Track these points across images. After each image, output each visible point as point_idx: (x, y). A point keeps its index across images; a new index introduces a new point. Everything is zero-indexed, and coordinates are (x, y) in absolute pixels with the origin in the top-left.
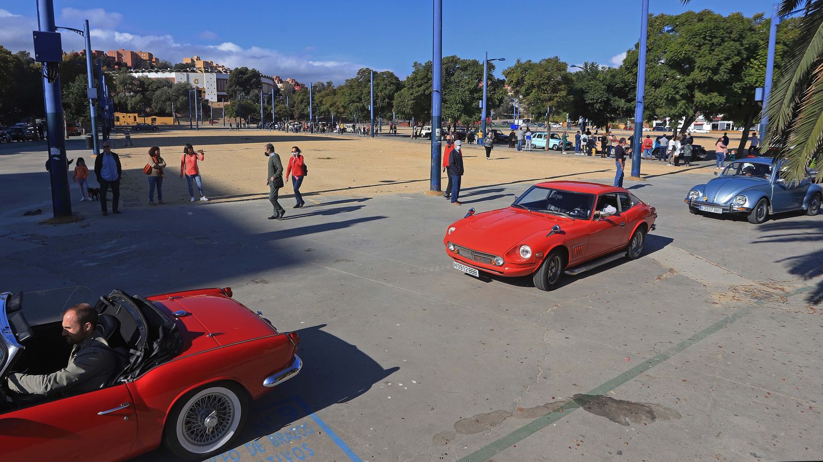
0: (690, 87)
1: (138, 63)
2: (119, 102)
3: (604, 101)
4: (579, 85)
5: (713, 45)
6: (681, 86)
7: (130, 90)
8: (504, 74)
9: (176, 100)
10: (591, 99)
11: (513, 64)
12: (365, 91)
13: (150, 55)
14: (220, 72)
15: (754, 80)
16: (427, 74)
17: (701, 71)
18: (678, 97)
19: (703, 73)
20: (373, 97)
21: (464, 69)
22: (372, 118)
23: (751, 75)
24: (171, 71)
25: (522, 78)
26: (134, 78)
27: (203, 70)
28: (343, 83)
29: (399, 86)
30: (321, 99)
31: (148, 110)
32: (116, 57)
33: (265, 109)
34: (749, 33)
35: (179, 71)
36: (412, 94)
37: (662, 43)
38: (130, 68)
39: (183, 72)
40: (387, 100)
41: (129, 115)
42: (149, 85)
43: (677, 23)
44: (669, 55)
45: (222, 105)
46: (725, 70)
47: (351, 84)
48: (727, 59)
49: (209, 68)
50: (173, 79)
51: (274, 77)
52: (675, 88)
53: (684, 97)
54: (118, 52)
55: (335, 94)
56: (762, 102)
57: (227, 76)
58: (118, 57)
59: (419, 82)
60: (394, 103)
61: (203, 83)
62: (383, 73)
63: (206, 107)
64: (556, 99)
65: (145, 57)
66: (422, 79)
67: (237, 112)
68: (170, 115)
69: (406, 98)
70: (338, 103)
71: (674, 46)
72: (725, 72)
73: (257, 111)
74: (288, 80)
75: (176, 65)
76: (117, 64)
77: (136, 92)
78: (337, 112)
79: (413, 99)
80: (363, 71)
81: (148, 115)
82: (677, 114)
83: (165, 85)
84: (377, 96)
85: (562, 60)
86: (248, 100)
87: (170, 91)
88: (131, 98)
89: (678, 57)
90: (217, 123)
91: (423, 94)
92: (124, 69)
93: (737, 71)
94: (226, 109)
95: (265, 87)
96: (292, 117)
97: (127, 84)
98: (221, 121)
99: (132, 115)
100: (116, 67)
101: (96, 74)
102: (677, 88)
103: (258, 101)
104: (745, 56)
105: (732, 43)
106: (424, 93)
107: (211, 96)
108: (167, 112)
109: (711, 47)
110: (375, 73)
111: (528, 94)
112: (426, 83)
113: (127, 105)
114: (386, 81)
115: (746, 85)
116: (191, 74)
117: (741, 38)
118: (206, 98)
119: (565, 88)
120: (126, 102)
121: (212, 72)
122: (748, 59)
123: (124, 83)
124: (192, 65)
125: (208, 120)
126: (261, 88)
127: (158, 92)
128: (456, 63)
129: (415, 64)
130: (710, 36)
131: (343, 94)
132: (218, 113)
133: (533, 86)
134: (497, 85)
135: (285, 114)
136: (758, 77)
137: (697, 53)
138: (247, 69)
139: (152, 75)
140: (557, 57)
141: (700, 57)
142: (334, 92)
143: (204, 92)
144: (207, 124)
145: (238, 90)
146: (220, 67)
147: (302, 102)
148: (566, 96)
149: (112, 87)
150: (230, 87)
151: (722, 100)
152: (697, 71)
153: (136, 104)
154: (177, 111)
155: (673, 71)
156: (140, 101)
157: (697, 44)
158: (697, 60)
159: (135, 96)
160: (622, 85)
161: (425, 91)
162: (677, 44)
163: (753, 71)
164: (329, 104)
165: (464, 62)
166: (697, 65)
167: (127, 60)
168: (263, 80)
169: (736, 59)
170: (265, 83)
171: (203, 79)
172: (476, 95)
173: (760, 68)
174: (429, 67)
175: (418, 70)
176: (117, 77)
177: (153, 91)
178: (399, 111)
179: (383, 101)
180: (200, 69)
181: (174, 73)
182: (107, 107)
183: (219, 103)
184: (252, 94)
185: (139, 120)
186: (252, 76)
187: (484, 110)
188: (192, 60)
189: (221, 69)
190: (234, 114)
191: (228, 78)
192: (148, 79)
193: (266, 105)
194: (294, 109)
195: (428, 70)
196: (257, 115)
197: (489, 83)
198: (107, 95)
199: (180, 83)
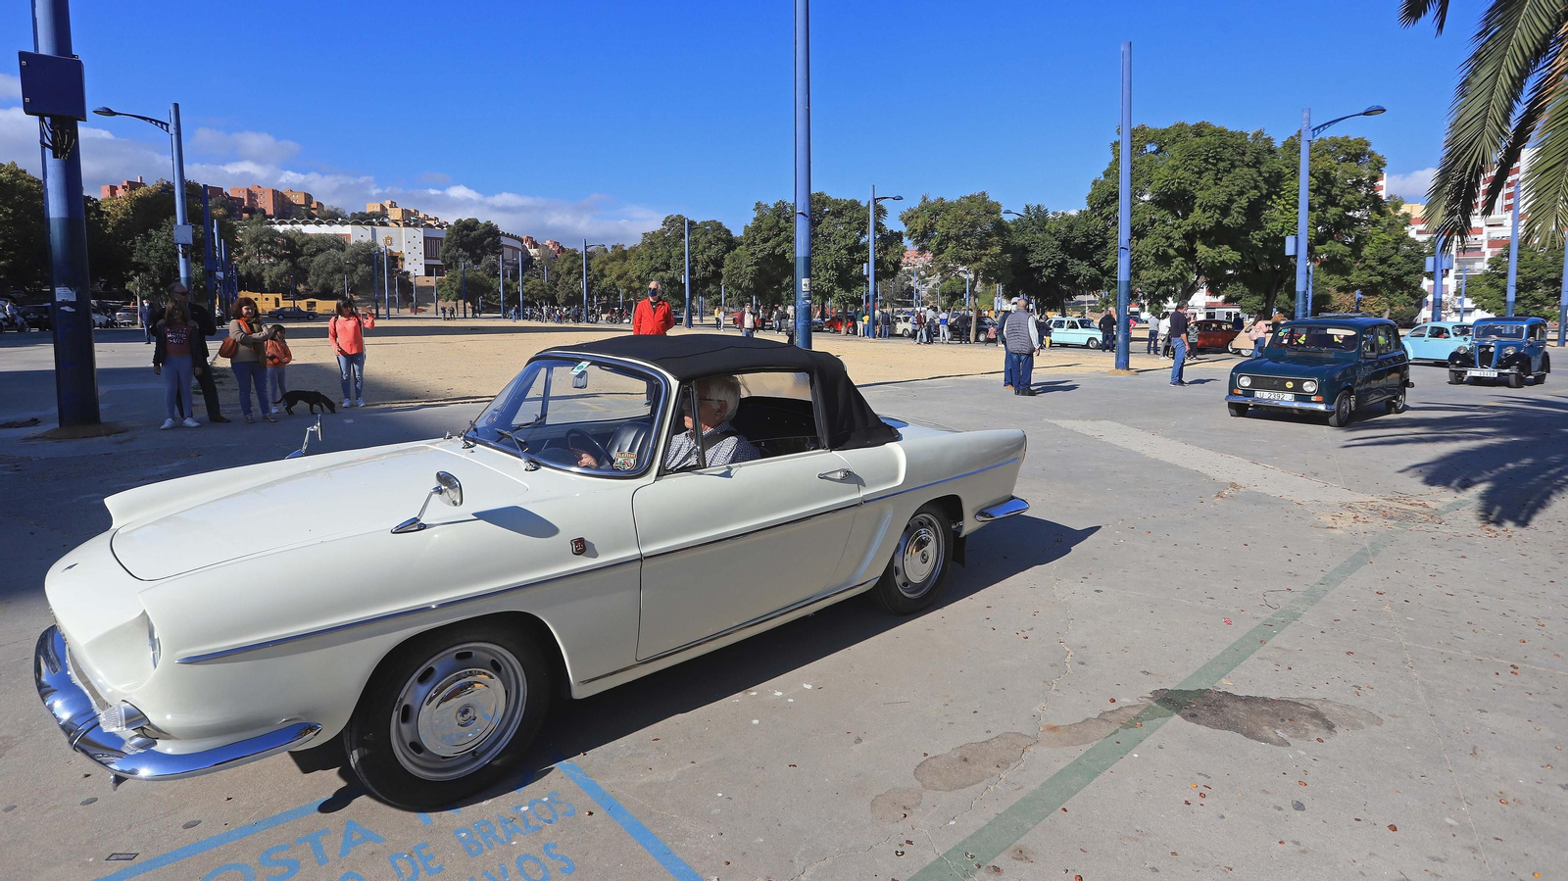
0: (1190, 237)
1: (285, 209)
2: (249, 274)
3: (1058, 264)
4: (1020, 240)
5: (1218, 172)
6: (1176, 234)
7: (269, 254)
8: (902, 219)
9: (352, 272)
10: (1039, 261)
11: (916, 204)
12: (676, 252)
13: (308, 198)
14: (430, 226)
15: (1279, 227)
16: (778, 222)
17: (1204, 211)
18: (1171, 252)
19: (1208, 214)
20: (690, 263)
21: (838, 214)
22: (687, 296)
23: (1274, 220)
24: (343, 223)
25: (932, 225)
26: (277, 233)
27: (401, 223)
28: (638, 242)
29: (731, 244)
30: (601, 266)
31: (301, 288)
32: (246, 198)
33: (507, 287)
34: (1268, 157)
35: (360, 224)
36: (753, 254)
37: (1145, 168)
38: (271, 217)
39: (365, 224)
40: (711, 268)
41: (265, 295)
42: (303, 245)
43: (1163, 141)
44: (1157, 185)
45: (432, 281)
46: (1239, 210)
47: (652, 240)
48: (1241, 193)
49: (410, 220)
50: (348, 236)
51: (524, 238)
52: (1168, 238)
53: (1180, 251)
54: (249, 191)
55: (625, 259)
56: (1295, 256)
57: (442, 234)
58: (249, 199)
59: (765, 234)
60: (724, 271)
61: (400, 245)
62: (705, 224)
63: (405, 285)
64: (984, 259)
65: (298, 199)
66: (770, 229)
67: (458, 291)
69: (742, 265)
70: (630, 273)
71: (1164, 171)
72: (1239, 213)
73: (493, 289)
74: (548, 242)
75: (354, 215)
76: (246, 210)
77: (281, 258)
78: (630, 288)
79: (756, 264)
80: (673, 220)
81: (300, 296)
82: (1171, 278)
83: (332, 247)
84: (695, 261)
85: (992, 198)
86: (479, 271)
87: (341, 256)
88: (271, 268)
89: (1169, 189)
90: (424, 310)
91: (772, 255)
92: (257, 217)
93: (1254, 211)
94: (440, 287)
95: (508, 253)
96: (553, 301)
97: (263, 242)
98: (432, 307)
99: (272, 296)
100: (246, 215)
101: (194, 217)
102: (1170, 238)
103: (495, 275)
104: (1265, 192)
105: (1246, 169)
106: (774, 252)
107: (415, 266)
108: (334, 291)
109: (1216, 175)
110: (691, 223)
111: (941, 251)
112: (776, 235)
113: (262, 279)
114: (710, 237)
115: (1268, 234)
116: (379, 229)
117: (1257, 163)
118: (406, 269)
119: (998, 241)
120: (260, 273)
121: (416, 226)
122: (1268, 196)
123: (256, 241)
124: (383, 213)
125: (408, 307)
126: (501, 253)
127: (320, 258)
128: (824, 204)
129: (758, 205)
130: (1214, 157)
131: (639, 257)
132: (426, 295)
133: (947, 238)
134: (890, 240)
135: (541, 294)
136: (1284, 223)
137: (1197, 183)
138: (477, 222)
139: (311, 229)
140: (984, 194)
141: (1201, 189)
142: (623, 255)
143: (403, 260)
144: (406, 312)
145: (460, 256)
146: (431, 219)
147: (569, 272)
148: (1001, 254)
149: (231, 243)
150: (448, 251)
151: (1236, 256)
152: (1198, 210)
153: (280, 276)
154: (354, 290)
155: (1163, 212)
156: (287, 272)
157: (1196, 169)
158: (1198, 194)
159: (278, 264)
160: (1084, 240)
161: (774, 248)
162: (1166, 170)
163: (1276, 214)
164: (615, 276)
165: (836, 202)
166: (1198, 201)
167: (267, 204)
168: (504, 241)
169: (1254, 194)
170: (506, 246)
171: (401, 238)
172: (856, 256)
173: (1286, 209)
174: (780, 210)
175: (763, 215)
176: (245, 231)
177: (311, 256)
178: (733, 284)
179: (705, 269)
180: (396, 222)
181: (349, 226)
182: (220, 275)
183: (428, 278)
184: (485, 262)
185: (283, 304)
186: (486, 232)
187: (871, 280)
188: (382, 207)
189: (432, 223)
190: (453, 296)
191: (443, 235)
192: (303, 235)
193: (509, 279)
194: (557, 289)
195: (779, 216)
196: (493, 297)
197: (878, 236)
198: (220, 253)
199: (359, 244)
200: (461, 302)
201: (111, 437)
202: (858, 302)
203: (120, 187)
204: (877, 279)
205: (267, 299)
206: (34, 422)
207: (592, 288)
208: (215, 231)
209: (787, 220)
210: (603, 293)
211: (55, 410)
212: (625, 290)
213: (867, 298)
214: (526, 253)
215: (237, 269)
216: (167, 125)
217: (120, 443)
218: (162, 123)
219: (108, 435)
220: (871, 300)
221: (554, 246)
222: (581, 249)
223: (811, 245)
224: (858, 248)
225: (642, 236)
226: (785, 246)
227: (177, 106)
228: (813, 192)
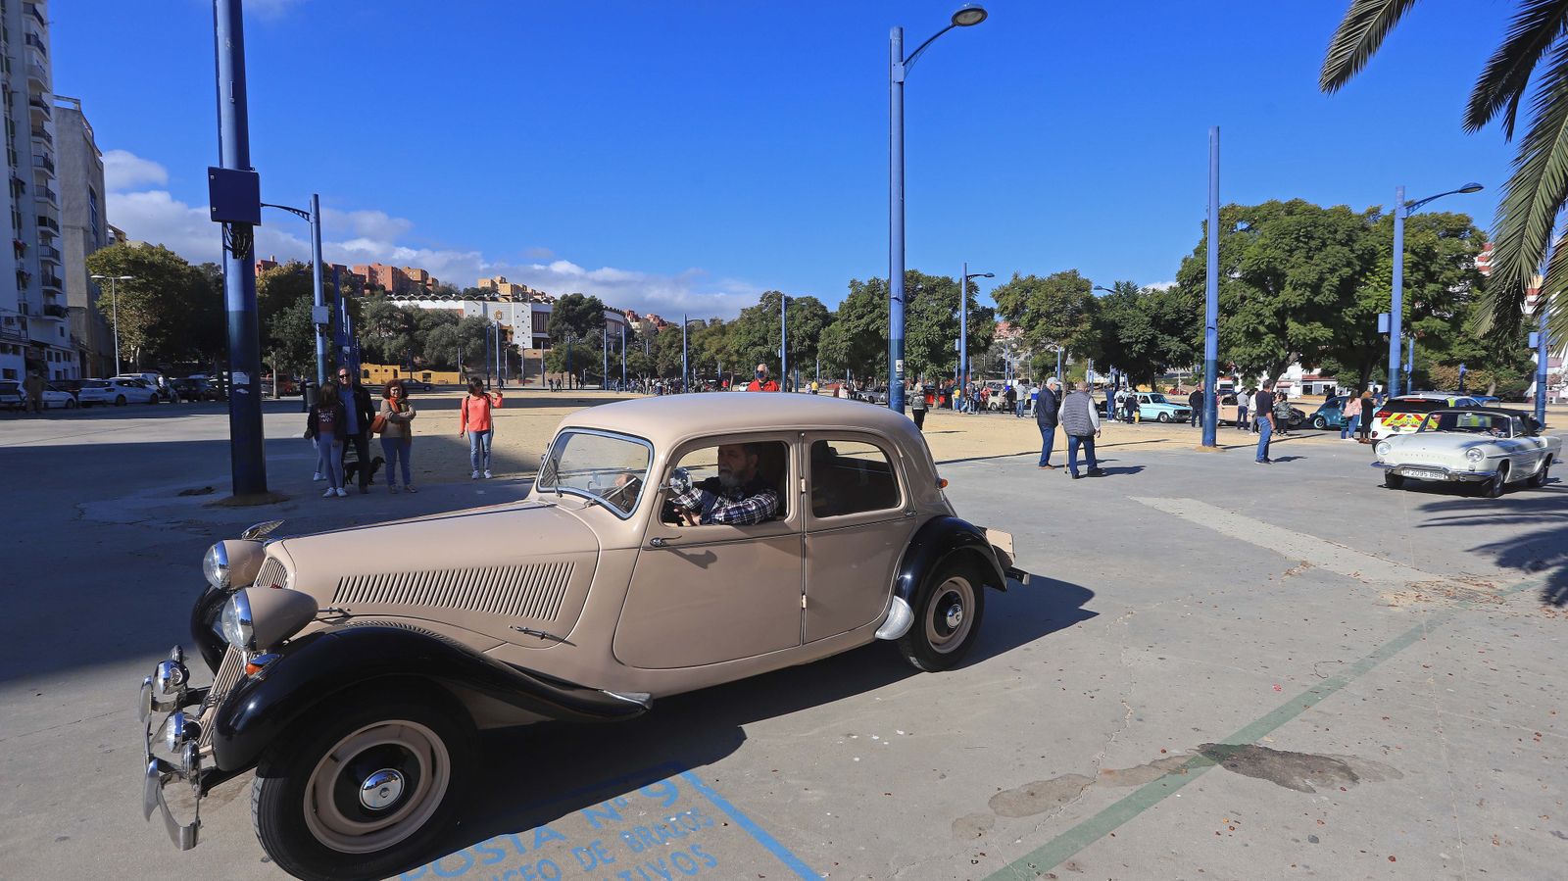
0: (1281, 314)
1: (404, 285)
2: (370, 347)
7: (389, 328)
8: (993, 296)
9: (465, 345)
10: (1128, 338)
11: (1007, 281)
12: (773, 326)
13: (424, 274)
14: (538, 301)
16: (872, 299)
17: (1295, 290)
19: (1299, 292)
20: (786, 337)
22: (784, 371)
24: (457, 299)
25: (1022, 303)
26: (396, 309)
27: (510, 298)
28: (736, 317)
29: (827, 319)
30: (701, 341)
31: (418, 360)
32: (367, 275)
33: (610, 359)
35: (472, 299)
36: (848, 330)
38: (390, 293)
39: (477, 300)
40: (807, 343)
41: (385, 367)
42: (421, 319)
45: (540, 353)
46: (1330, 288)
47: (750, 316)
48: (1333, 271)
49: (519, 295)
50: (461, 311)
51: (626, 311)
53: (1271, 329)
54: (370, 268)
55: (724, 334)
56: (1389, 334)
57: (549, 308)
58: (370, 276)
59: (860, 310)
60: (819, 346)
61: (510, 319)
62: (801, 300)
63: (514, 357)
65: (416, 276)
66: (864, 306)
67: (564, 364)
68: (454, 369)
69: (837, 340)
70: (729, 347)
72: (1331, 291)
73: (596, 361)
74: (648, 316)
75: (466, 290)
76: (368, 287)
77: (399, 331)
78: (728, 362)
79: (850, 339)
80: (770, 296)
81: (417, 368)
83: (446, 321)
84: (792, 336)
85: (1082, 276)
86: (583, 344)
87: (455, 330)
88: (391, 342)
90: (531, 382)
91: (866, 331)
92: (379, 293)
94: (547, 359)
95: (611, 327)
96: (654, 374)
97: (383, 317)
99: (390, 368)
100: (367, 291)
101: (329, 297)
103: (599, 348)
104: (1358, 269)
106: (868, 328)
107: (523, 339)
108: (449, 363)
109: (1308, 252)
110: (788, 299)
111: (1032, 327)
112: (871, 312)
113: (382, 351)
114: (806, 312)
116: (491, 304)
118: (514, 343)
120: (381, 346)
121: (524, 301)
122: (1362, 273)
123: (377, 316)
124: (494, 289)
125: (516, 378)
126: (605, 327)
127: (435, 332)
128: (917, 281)
129: (853, 282)
130: (1305, 236)
131: (737, 332)
132: (534, 367)
133: (1038, 315)
134: (981, 315)
135: (643, 367)
136: (1378, 299)
138: (581, 297)
139: (427, 305)
140: (1074, 271)
142: (723, 330)
143: (512, 333)
144: (515, 383)
145: (566, 329)
146: (539, 294)
147: (670, 346)
149: (357, 320)
150: (554, 325)
151: (1328, 333)
153: (399, 349)
154: (467, 362)
156: (405, 345)
157: (1287, 248)
158: (1288, 272)
159: (397, 338)
160: (1174, 316)
161: (868, 324)
164: (715, 350)
165: (930, 279)
167: (386, 280)
168: (608, 315)
169: (1346, 272)
170: (610, 320)
171: (510, 313)
172: (949, 332)
173: (1380, 287)
174: (874, 287)
175: (858, 292)
176: (368, 306)
177: (427, 330)
178: (827, 358)
179: (801, 343)
180: (505, 297)
181: (462, 301)
182: (347, 349)
183: (535, 351)
184: (588, 336)
185: (402, 376)
186: (590, 307)
187: (963, 355)
188: (493, 283)
189: (539, 297)
190: (560, 367)
191: (550, 310)
192: (420, 310)
193: (612, 352)
194: (658, 361)
195: (873, 293)
196: (597, 369)
197: (969, 313)
198: (346, 330)
199: (472, 318)
200: (567, 374)
201: (279, 504)
202: (950, 375)
204: (968, 354)
205: (386, 371)
206: (208, 490)
207: (692, 362)
208: (343, 308)
209: (881, 297)
210: (703, 365)
211: (229, 478)
212: (723, 364)
213: (959, 370)
214: (628, 326)
215: (359, 342)
216: (308, 214)
217: (285, 510)
218: (304, 213)
219: (274, 503)
220: (962, 374)
221: (654, 320)
222: (681, 324)
223: (905, 321)
224: (952, 323)
225: (740, 312)
226: (879, 322)
227: (316, 196)
228: (907, 269)
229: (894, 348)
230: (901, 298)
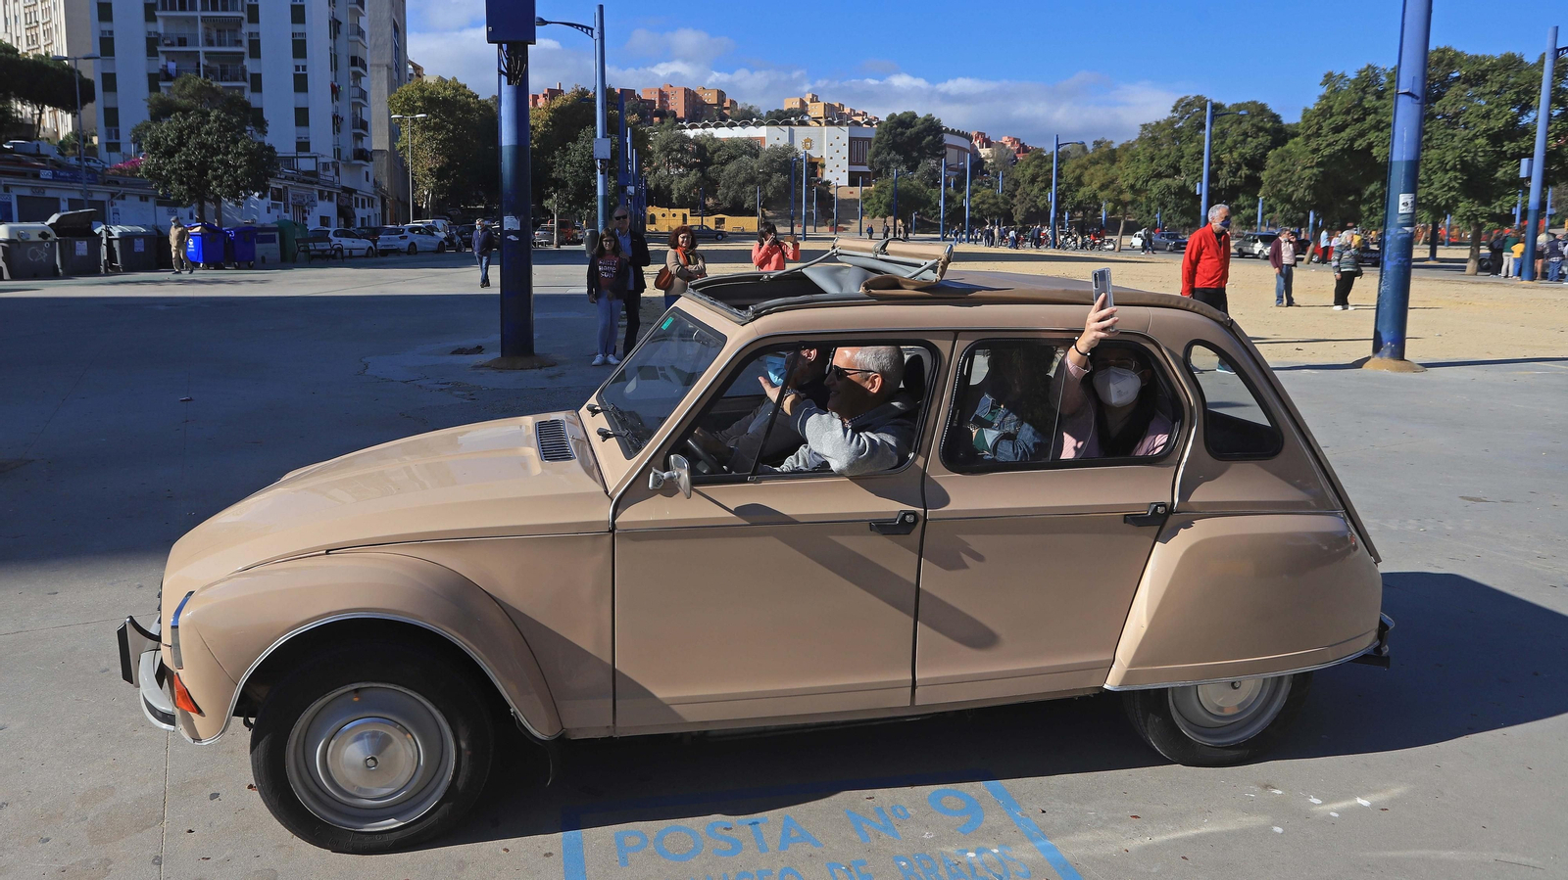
1: (698, 110)
2: (657, 186)
7: (679, 163)
9: (766, 182)
12: (1190, 149)
13: (721, 95)
14: (857, 123)
16: (1361, 100)
20: (1210, 165)
24: (758, 124)
26: (686, 139)
27: (822, 121)
28: (1134, 137)
29: (1280, 135)
30: (1078, 172)
31: (710, 202)
32: (657, 100)
33: (949, 199)
35: (775, 124)
36: (1316, 151)
38: (682, 120)
39: (782, 125)
40: (1244, 171)
41: (673, 211)
42: (715, 152)
45: (857, 192)
47: (1153, 135)
49: (834, 116)
50: (763, 139)
51: (974, 134)
54: (660, 91)
55: (1113, 162)
57: (870, 133)
58: (661, 101)
59: (1339, 120)
60: (1264, 176)
61: (821, 148)
62: (1239, 107)
63: (824, 198)
65: (710, 98)
66: (1348, 112)
67: (888, 205)
68: (752, 213)
69: (1298, 165)
70: (1120, 180)
73: (930, 202)
74: (1005, 139)
75: (769, 113)
76: (657, 113)
77: (690, 167)
78: (1117, 202)
79: (1319, 165)
80: (1188, 104)
81: (710, 212)
83: (745, 153)
84: (1220, 163)
86: (916, 180)
87: (755, 164)
88: (679, 178)
90: (845, 229)
91: (1349, 150)
92: (668, 121)
94: (866, 200)
95: (952, 156)
96: (1008, 219)
97: (673, 150)
99: (679, 212)
100: (656, 119)
101: (613, 127)
103: (936, 184)
106: (1351, 145)
107: (837, 174)
108: (746, 206)
110: (1216, 107)
112: (1357, 120)
113: (670, 192)
114: (1245, 126)
116: (798, 130)
118: (826, 179)
120: (669, 185)
121: (840, 124)
123: (666, 149)
124: (803, 110)
125: (826, 225)
126: (943, 156)
127: (731, 167)
128: (1451, 64)
129: (1329, 76)
131: (1134, 158)
132: (848, 211)
135: (993, 209)
138: (914, 116)
139: (723, 133)
142: (1112, 156)
143: (823, 166)
144: (824, 231)
145: (893, 160)
146: (858, 115)
147: (1033, 180)
149: (644, 155)
150: (877, 154)
153: (689, 189)
154: (767, 203)
156: (696, 184)
159: (688, 175)
161: (1353, 140)
164: (1098, 185)
165: (1476, 61)
167: (677, 105)
168: (948, 139)
170: (951, 146)
171: (822, 141)
172: (1508, 147)
174: (1368, 80)
175: (1336, 92)
176: (657, 137)
177: (722, 164)
178: (1278, 195)
179: (1234, 173)
180: (816, 119)
181: (764, 127)
182: (631, 189)
183: (852, 189)
184: (922, 168)
185: (693, 221)
186: (925, 130)
187: (1535, 186)
188: (802, 102)
189: (859, 119)
190: (881, 211)
191: (872, 135)
192: (715, 140)
193: (951, 189)
194: (1015, 201)
195: (1364, 90)
196: (931, 212)
197: (1556, 113)
198: (633, 167)
199: (775, 148)
200: (890, 219)
201: (543, 370)
202: (1507, 219)
203: (541, 96)
204: (1547, 181)
205: (674, 215)
206: (479, 349)
207: (1063, 201)
208: (628, 141)
209: (1380, 95)
210: (1079, 206)
211: (497, 337)
212: (1111, 205)
213: (1524, 214)
214: (975, 154)
215: (646, 181)
216: (592, 29)
217: (550, 377)
218: (587, 28)
219: (540, 368)
220: (1531, 218)
221: (1013, 144)
222: (1050, 148)
223: (1422, 131)
224: (1516, 132)
225: (1139, 129)
226: (1372, 136)
227: (601, 7)
228: (1432, 47)
229: (1398, 176)
230: (1418, 93)
